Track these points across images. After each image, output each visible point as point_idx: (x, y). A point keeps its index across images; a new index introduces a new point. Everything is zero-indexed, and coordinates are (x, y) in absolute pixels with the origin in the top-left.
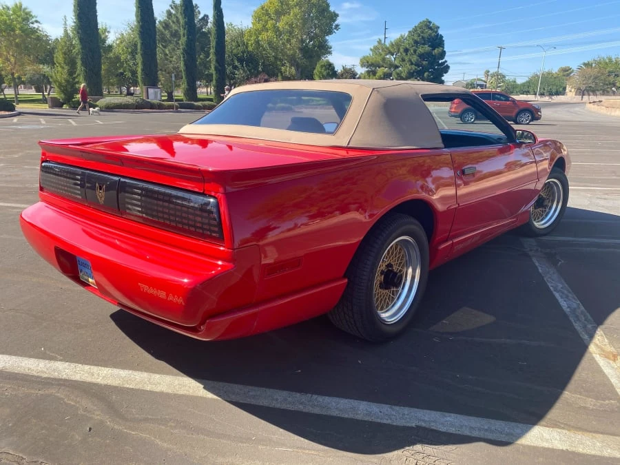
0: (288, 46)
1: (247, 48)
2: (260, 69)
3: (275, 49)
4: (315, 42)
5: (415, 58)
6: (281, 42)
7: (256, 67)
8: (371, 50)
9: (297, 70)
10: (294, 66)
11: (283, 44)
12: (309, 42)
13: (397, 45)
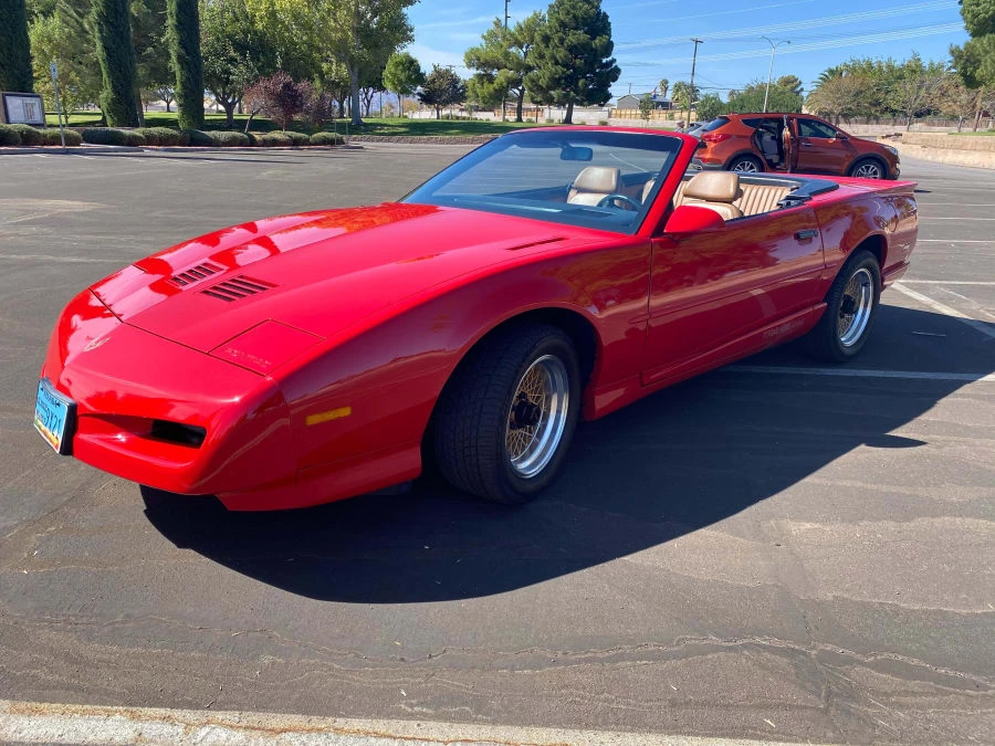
0: (332, 24)
1: (253, 23)
2: (278, 66)
3: (306, 27)
4: (382, 18)
5: (561, 54)
6: (318, 16)
7: (271, 64)
8: (484, 37)
9: (351, 67)
10: (344, 61)
11: (323, 18)
12: (372, 18)
13: (529, 29)
